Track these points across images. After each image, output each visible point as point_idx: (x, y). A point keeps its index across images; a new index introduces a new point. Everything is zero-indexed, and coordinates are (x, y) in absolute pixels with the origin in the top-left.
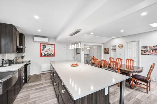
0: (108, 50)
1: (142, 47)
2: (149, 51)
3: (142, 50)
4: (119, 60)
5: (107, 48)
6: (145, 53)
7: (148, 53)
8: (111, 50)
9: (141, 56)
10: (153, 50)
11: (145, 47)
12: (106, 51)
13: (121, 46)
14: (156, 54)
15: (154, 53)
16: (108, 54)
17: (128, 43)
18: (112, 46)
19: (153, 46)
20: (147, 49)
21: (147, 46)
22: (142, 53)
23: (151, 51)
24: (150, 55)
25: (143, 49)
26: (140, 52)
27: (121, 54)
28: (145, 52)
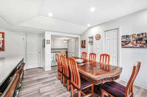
0: (85, 43)
1: (123, 36)
2: (131, 41)
3: (122, 42)
4: (93, 55)
5: (84, 40)
6: (126, 46)
7: (130, 45)
8: (88, 43)
9: (121, 50)
10: (137, 41)
11: (127, 36)
12: (83, 44)
13: (98, 37)
14: (141, 46)
15: (138, 45)
16: (85, 47)
17: (107, 32)
18: (89, 38)
19: (137, 34)
20: (129, 39)
21: (129, 35)
22: (122, 45)
23: (135, 42)
24: (133, 47)
25: (124, 40)
26: (120, 44)
27: (98, 47)
28: (126, 44)
